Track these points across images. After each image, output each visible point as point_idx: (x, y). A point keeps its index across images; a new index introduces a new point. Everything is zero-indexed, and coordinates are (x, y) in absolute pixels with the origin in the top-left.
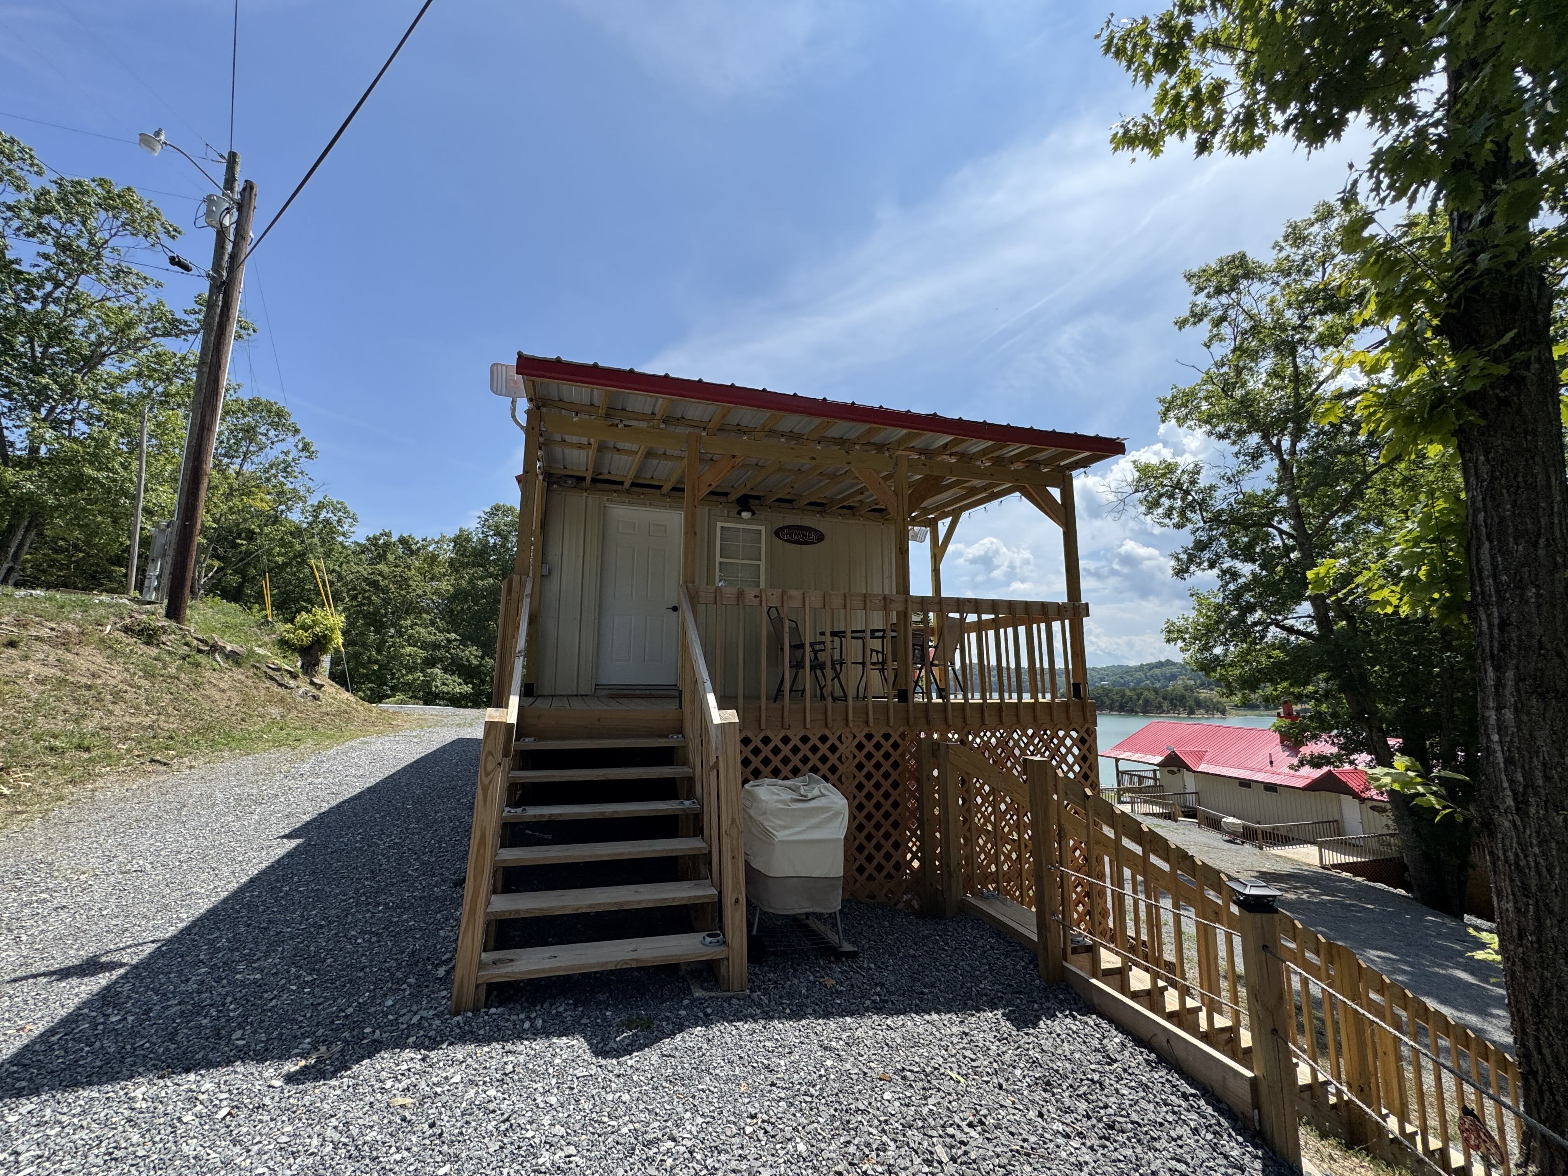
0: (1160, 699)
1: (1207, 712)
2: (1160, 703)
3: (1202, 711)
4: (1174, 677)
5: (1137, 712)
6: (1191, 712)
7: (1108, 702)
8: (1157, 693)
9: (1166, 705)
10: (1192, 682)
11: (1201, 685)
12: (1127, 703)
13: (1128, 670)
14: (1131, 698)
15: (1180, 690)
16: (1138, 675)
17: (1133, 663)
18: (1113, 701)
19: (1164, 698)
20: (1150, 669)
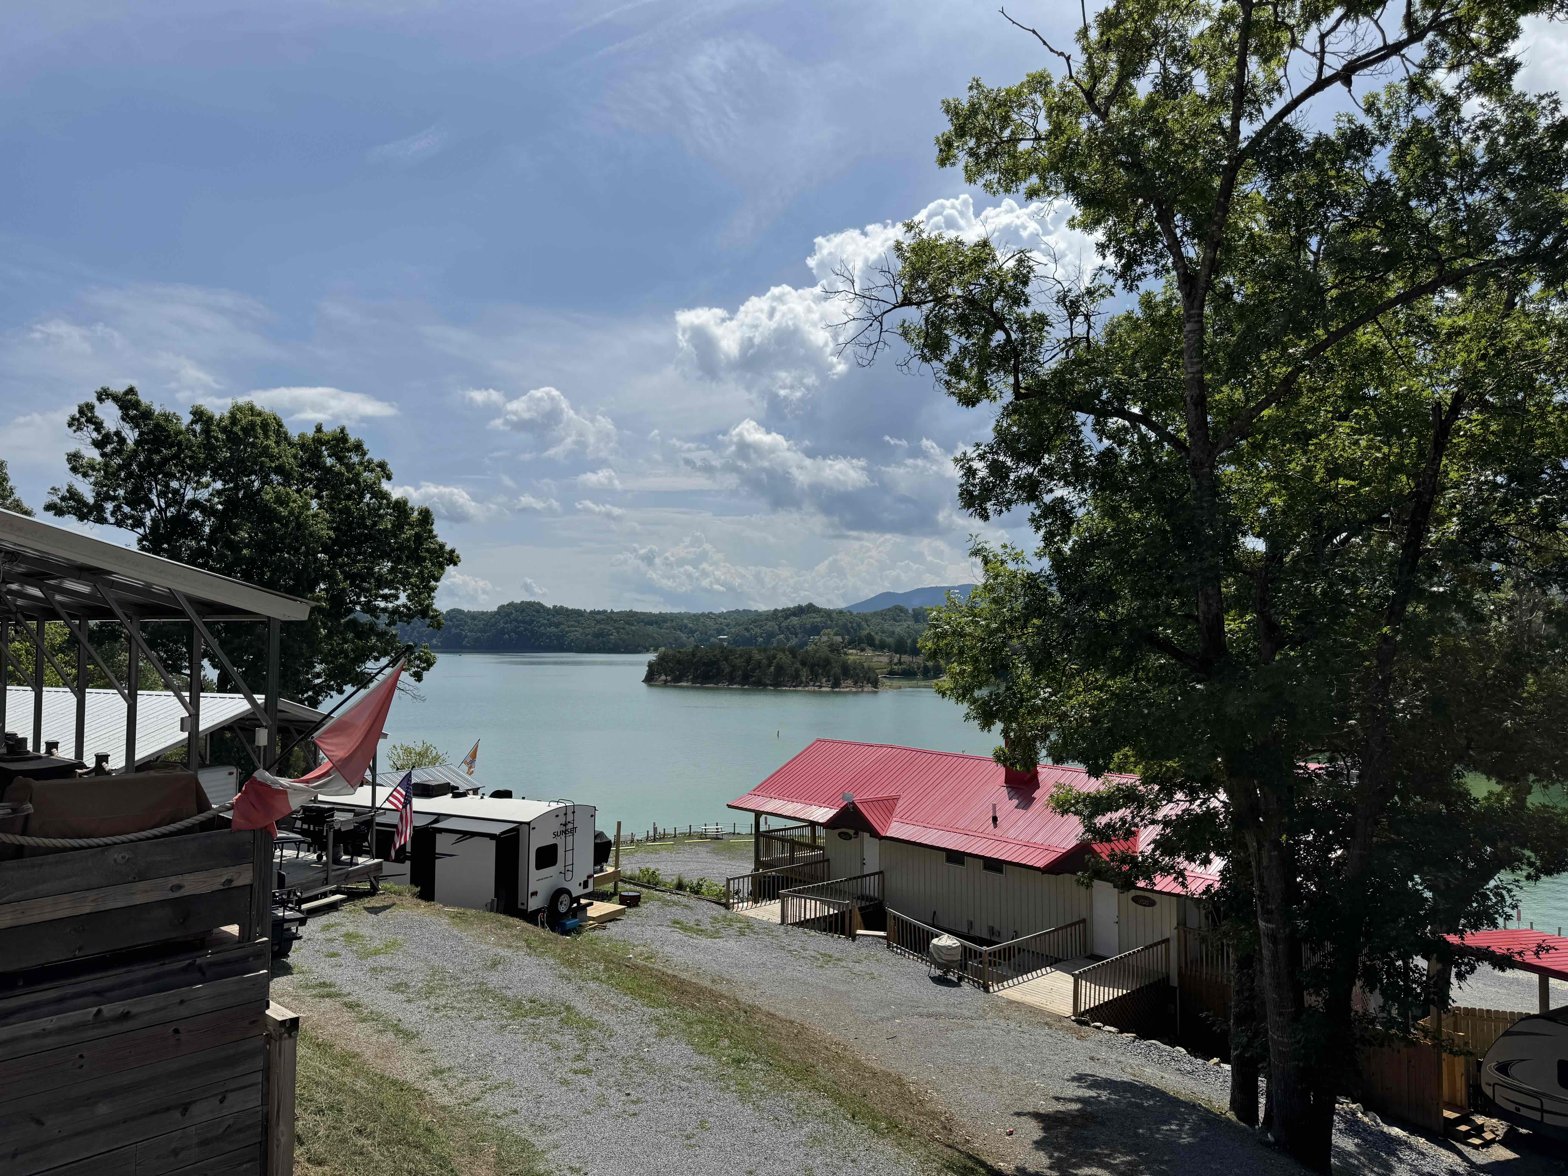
0: (798, 665)
1: (856, 683)
2: (797, 671)
3: (850, 682)
4: (816, 630)
5: (765, 685)
6: (836, 684)
7: (727, 670)
8: (794, 657)
9: (805, 673)
10: (839, 639)
11: (850, 643)
12: (753, 670)
13: (757, 618)
14: (759, 662)
15: (825, 651)
16: (771, 626)
17: (763, 607)
18: (734, 668)
19: (803, 664)
20: (786, 618)
